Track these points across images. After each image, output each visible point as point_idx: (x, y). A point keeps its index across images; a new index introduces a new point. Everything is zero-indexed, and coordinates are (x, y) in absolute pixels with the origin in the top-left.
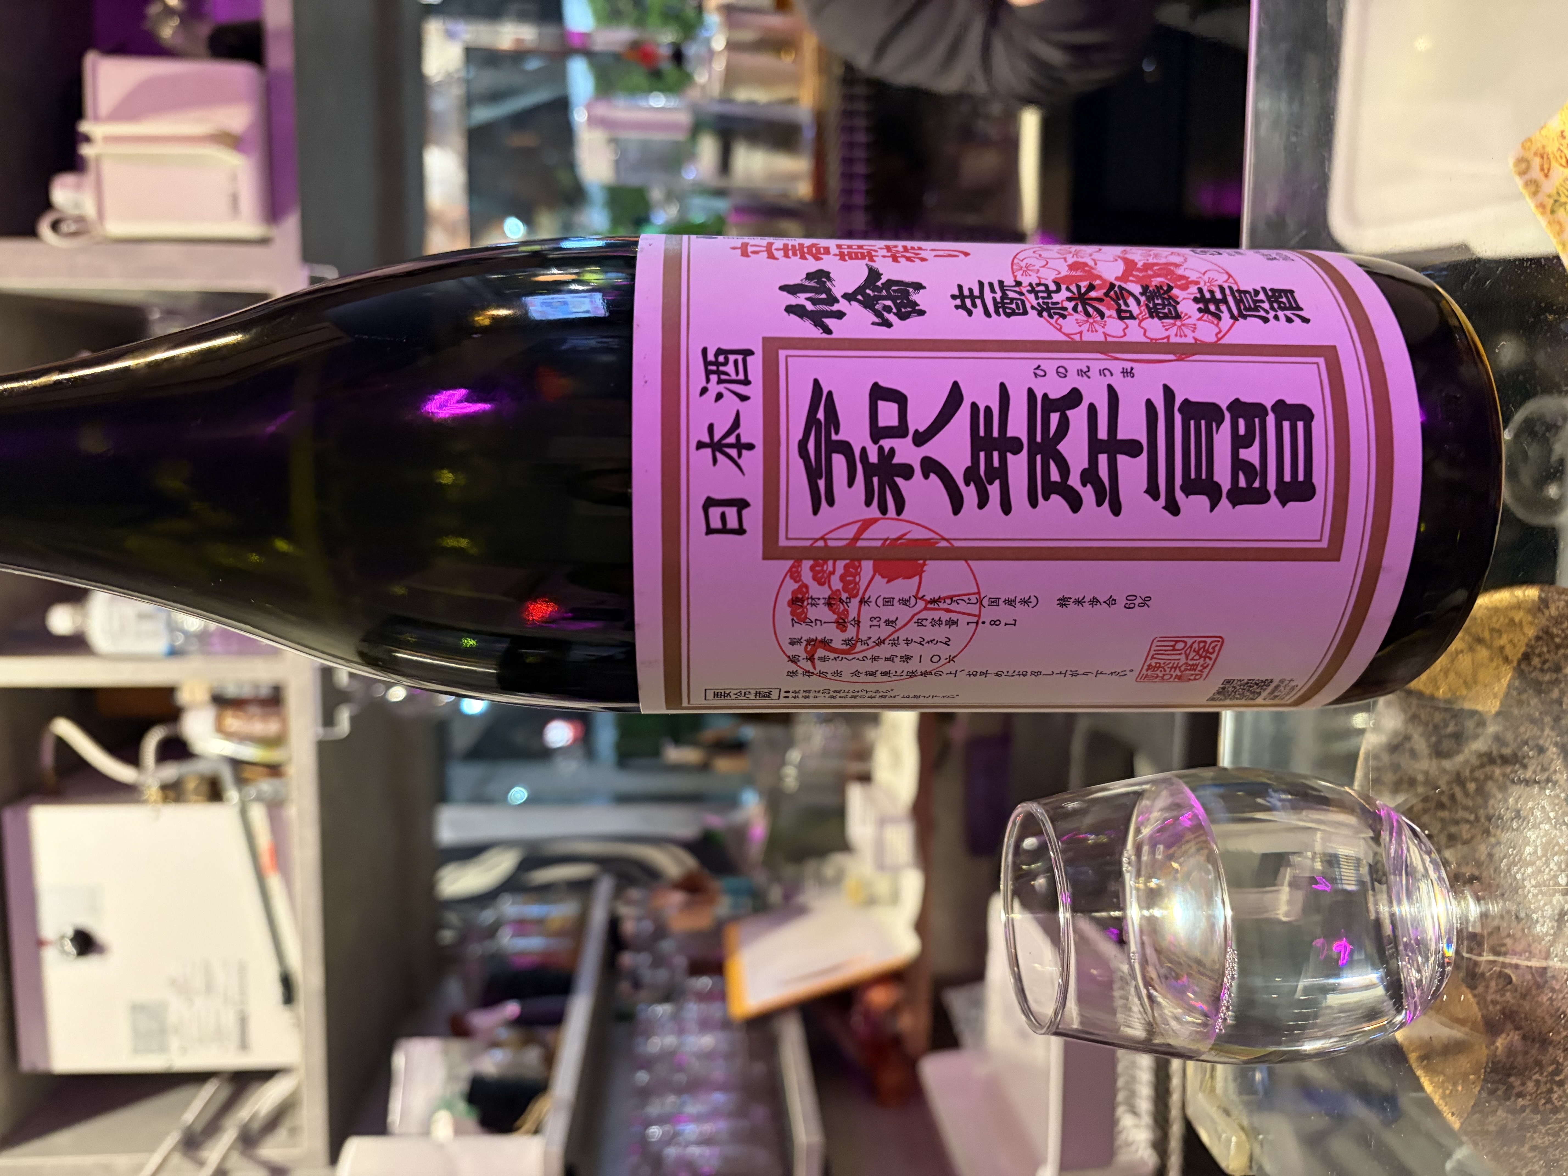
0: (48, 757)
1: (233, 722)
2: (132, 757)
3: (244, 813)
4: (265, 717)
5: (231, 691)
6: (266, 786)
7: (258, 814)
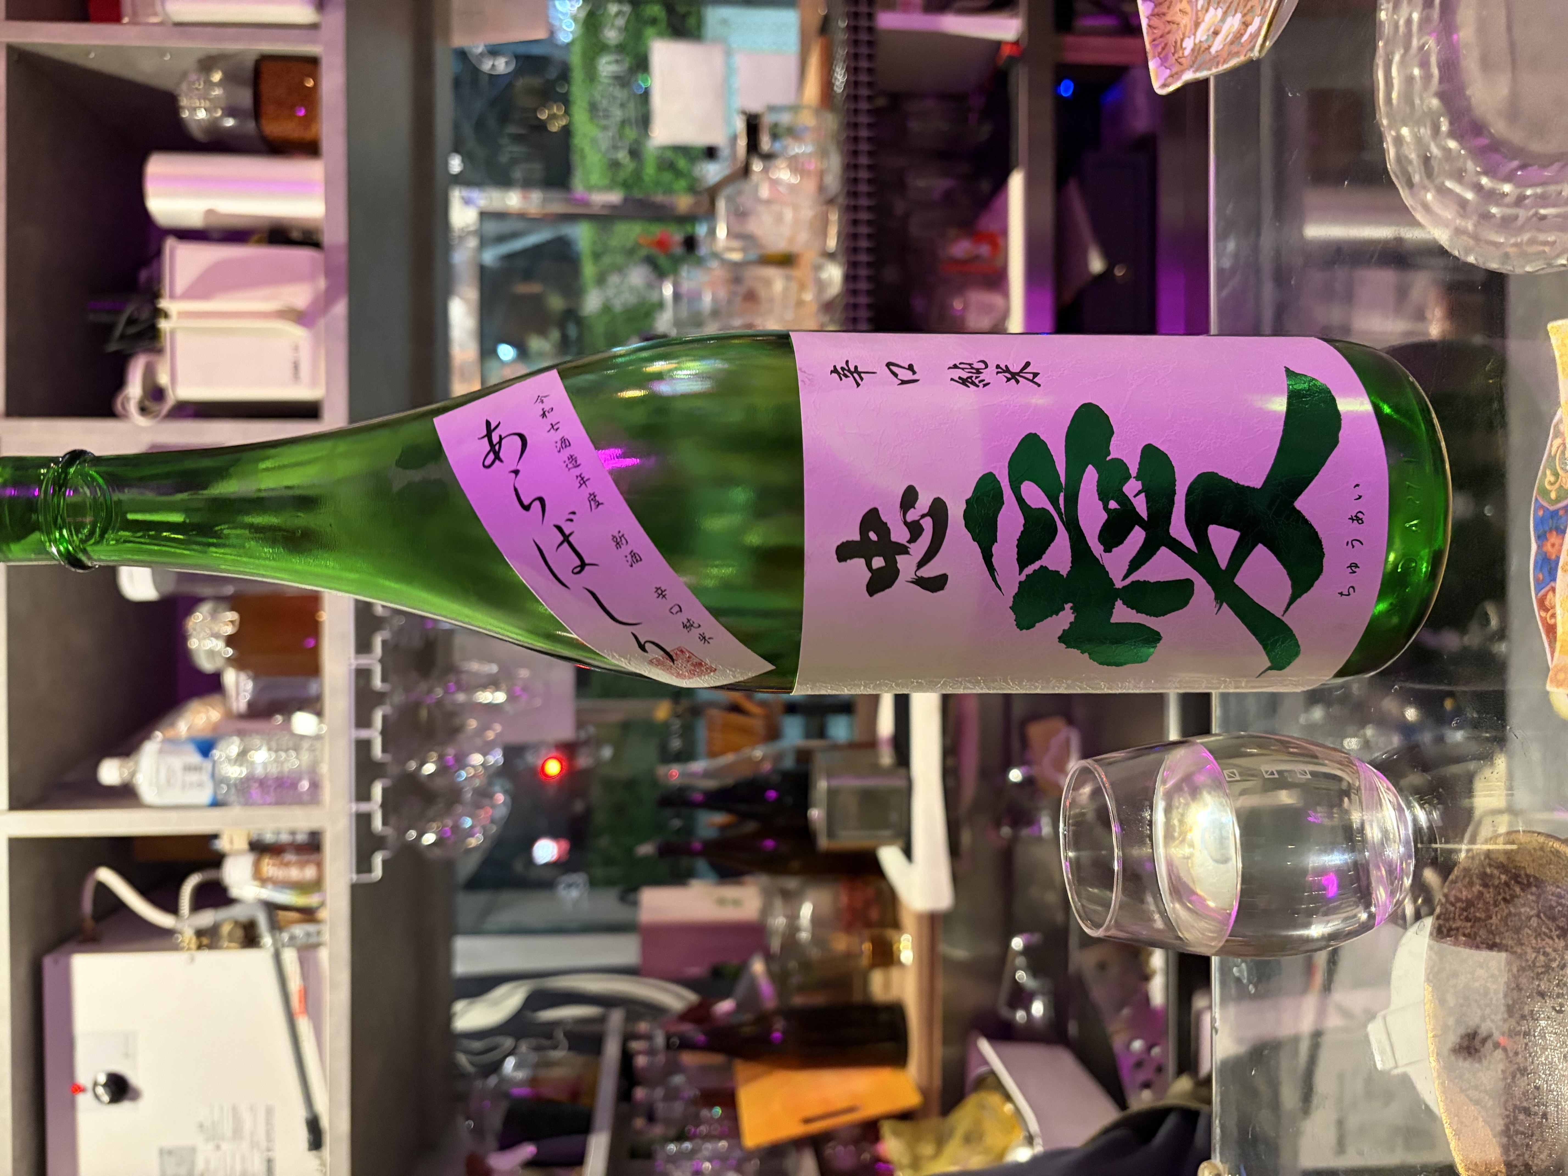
0: (87, 905)
1: (269, 867)
2: (171, 906)
3: (277, 957)
4: (302, 865)
5: (269, 838)
6: (299, 931)
7: (290, 957)
